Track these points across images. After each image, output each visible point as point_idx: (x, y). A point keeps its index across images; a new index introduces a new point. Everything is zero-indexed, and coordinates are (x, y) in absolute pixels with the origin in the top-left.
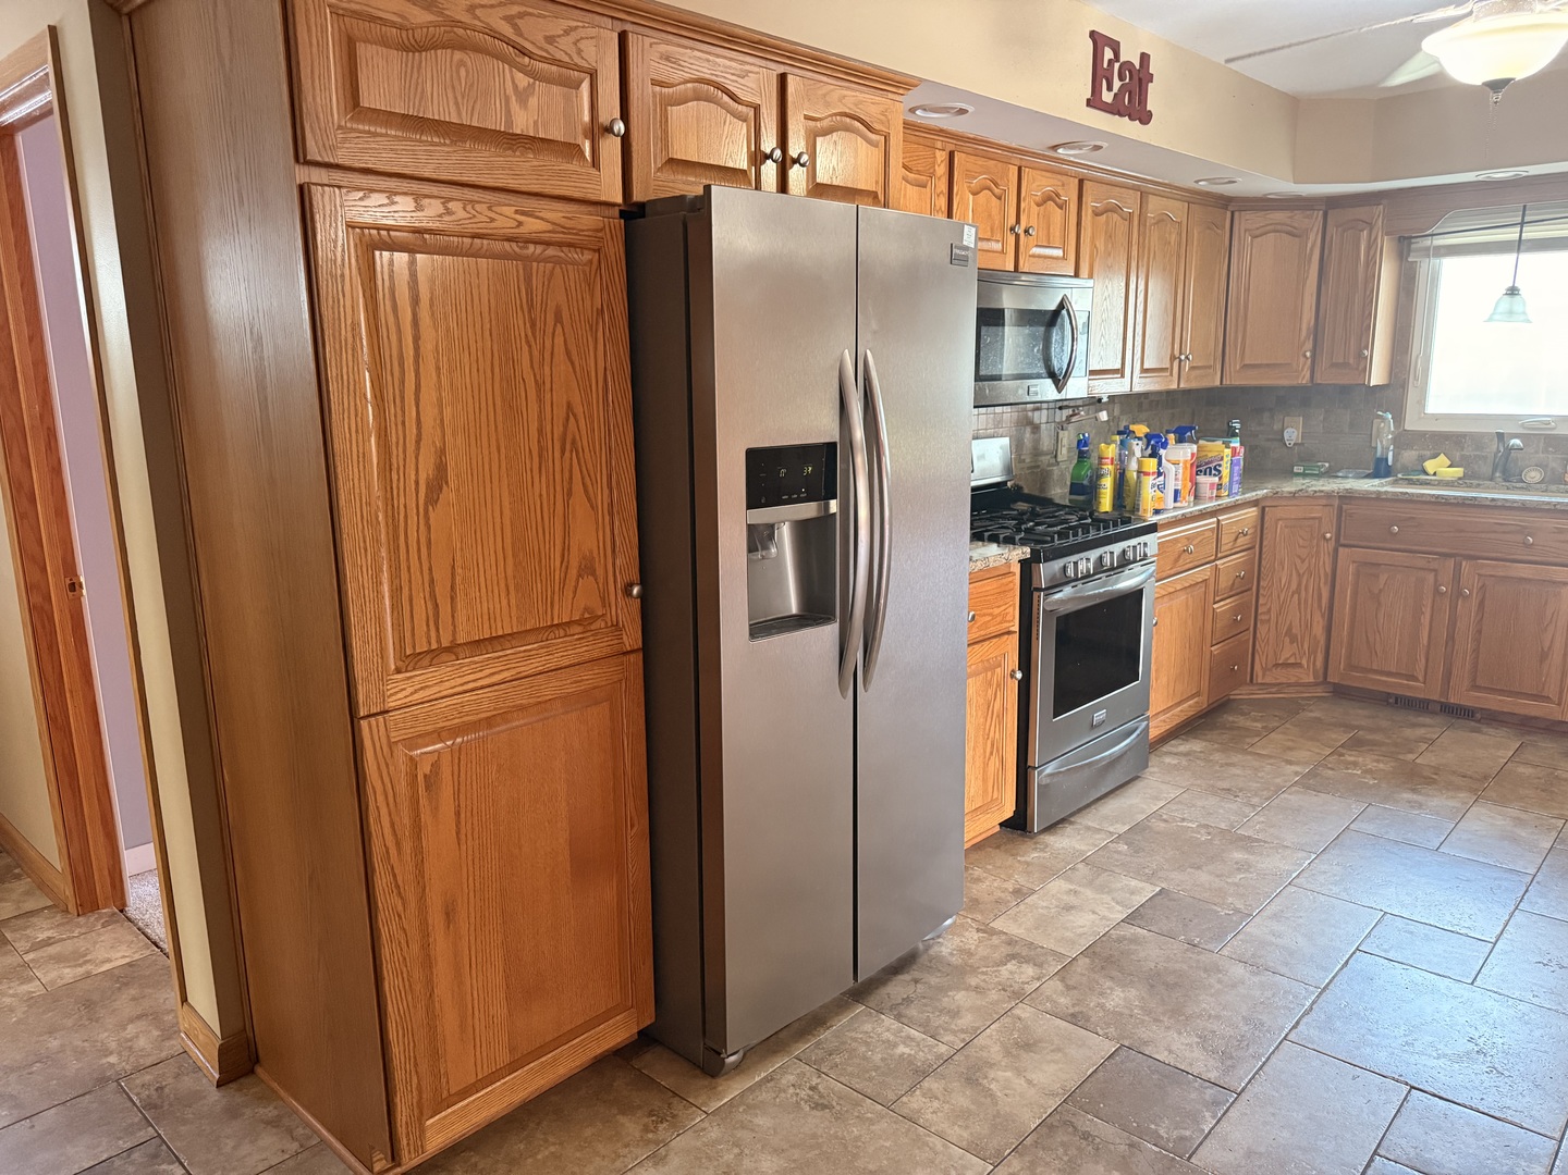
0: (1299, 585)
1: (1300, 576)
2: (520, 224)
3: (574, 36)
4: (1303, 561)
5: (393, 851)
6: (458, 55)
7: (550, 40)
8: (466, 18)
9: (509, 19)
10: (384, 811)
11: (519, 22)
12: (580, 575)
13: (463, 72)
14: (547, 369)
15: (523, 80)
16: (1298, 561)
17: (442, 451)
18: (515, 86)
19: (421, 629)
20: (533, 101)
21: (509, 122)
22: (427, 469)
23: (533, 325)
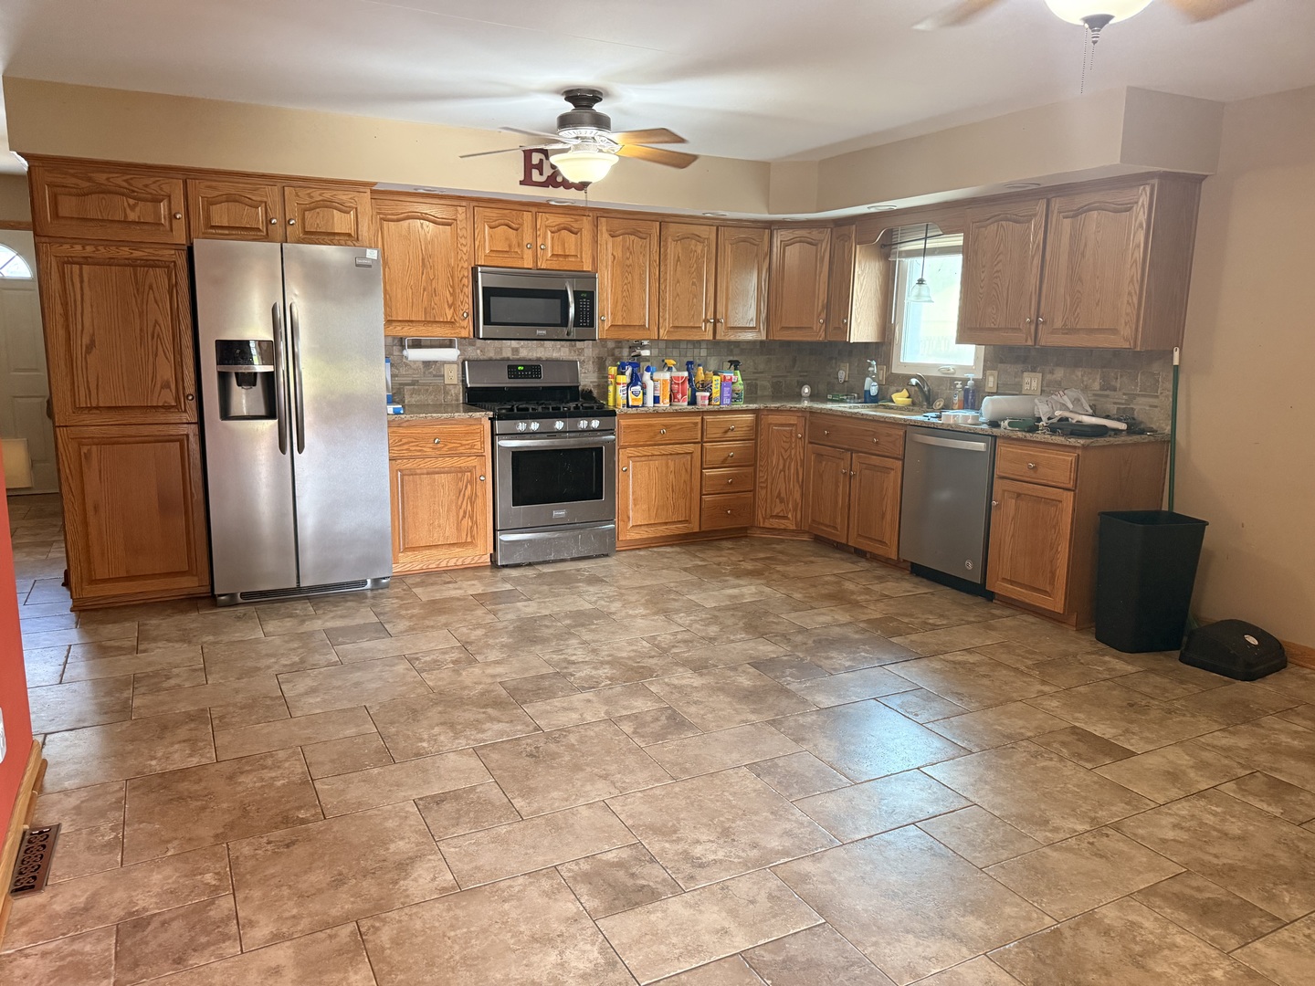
0: (784, 466)
1: (785, 461)
2: (132, 253)
3: (158, 183)
4: (786, 451)
5: (70, 477)
6: (101, 196)
7: (146, 186)
8: (105, 182)
9: (126, 181)
10: (66, 463)
11: (131, 181)
12: (162, 388)
13: (104, 201)
14: (145, 307)
15: (132, 202)
16: (783, 451)
17: (93, 334)
18: (129, 204)
19: (83, 399)
20: (138, 209)
21: (126, 216)
22: (86, 340)
23: (138, 290)
